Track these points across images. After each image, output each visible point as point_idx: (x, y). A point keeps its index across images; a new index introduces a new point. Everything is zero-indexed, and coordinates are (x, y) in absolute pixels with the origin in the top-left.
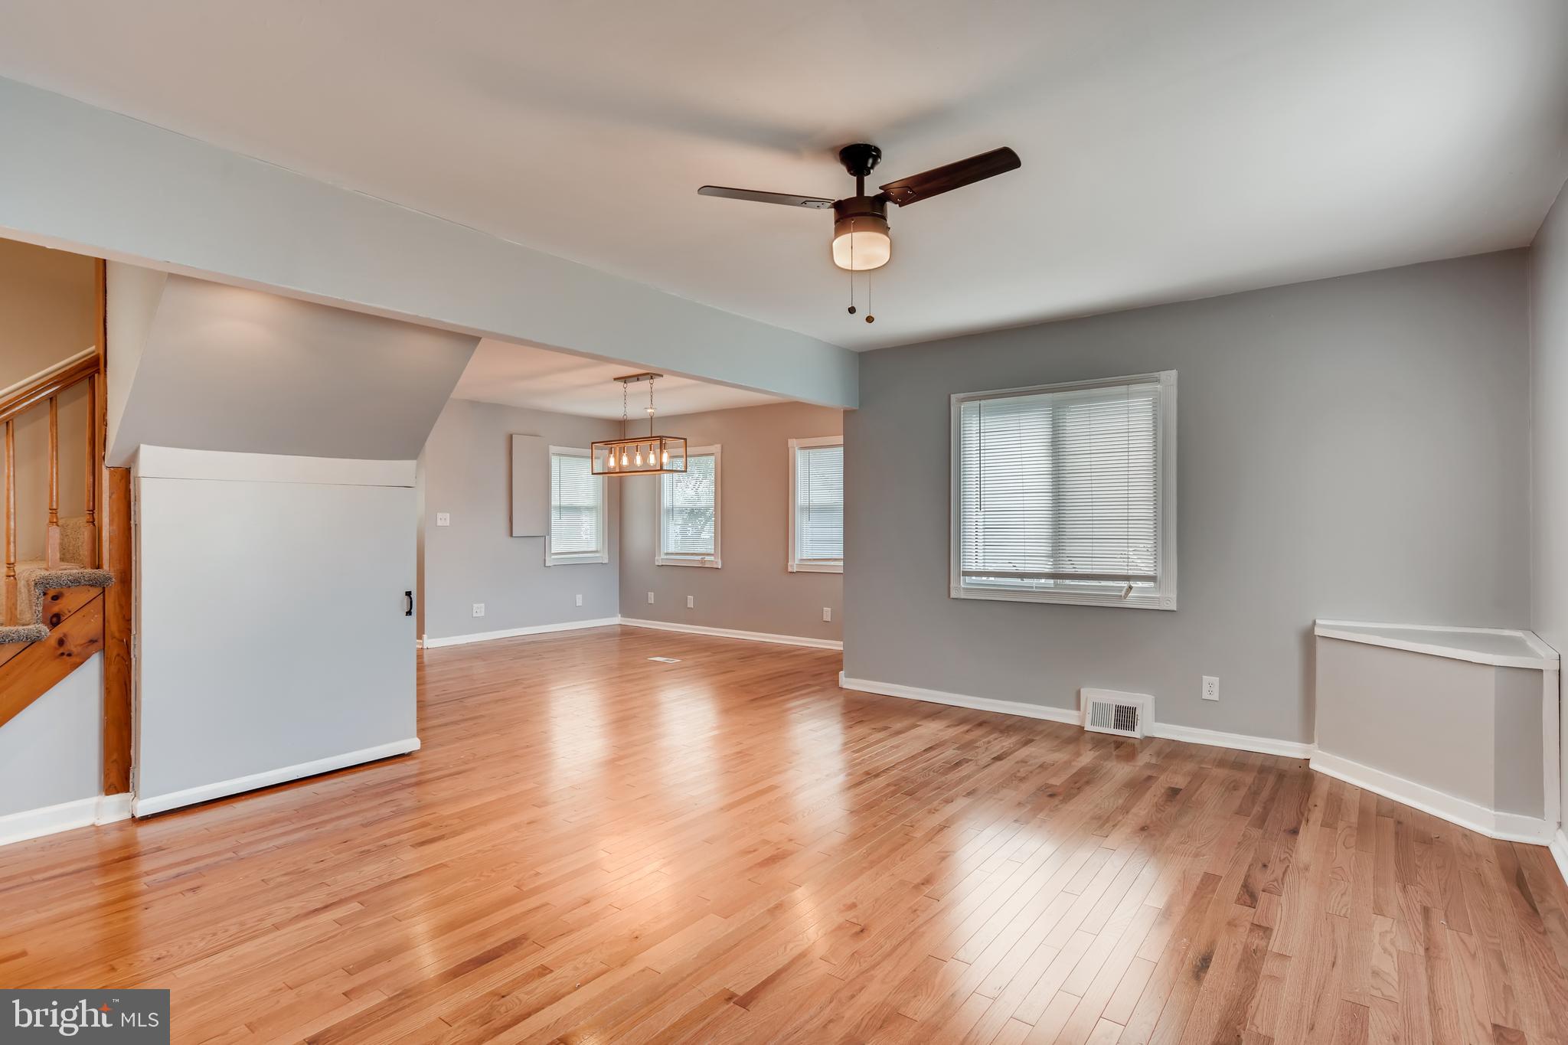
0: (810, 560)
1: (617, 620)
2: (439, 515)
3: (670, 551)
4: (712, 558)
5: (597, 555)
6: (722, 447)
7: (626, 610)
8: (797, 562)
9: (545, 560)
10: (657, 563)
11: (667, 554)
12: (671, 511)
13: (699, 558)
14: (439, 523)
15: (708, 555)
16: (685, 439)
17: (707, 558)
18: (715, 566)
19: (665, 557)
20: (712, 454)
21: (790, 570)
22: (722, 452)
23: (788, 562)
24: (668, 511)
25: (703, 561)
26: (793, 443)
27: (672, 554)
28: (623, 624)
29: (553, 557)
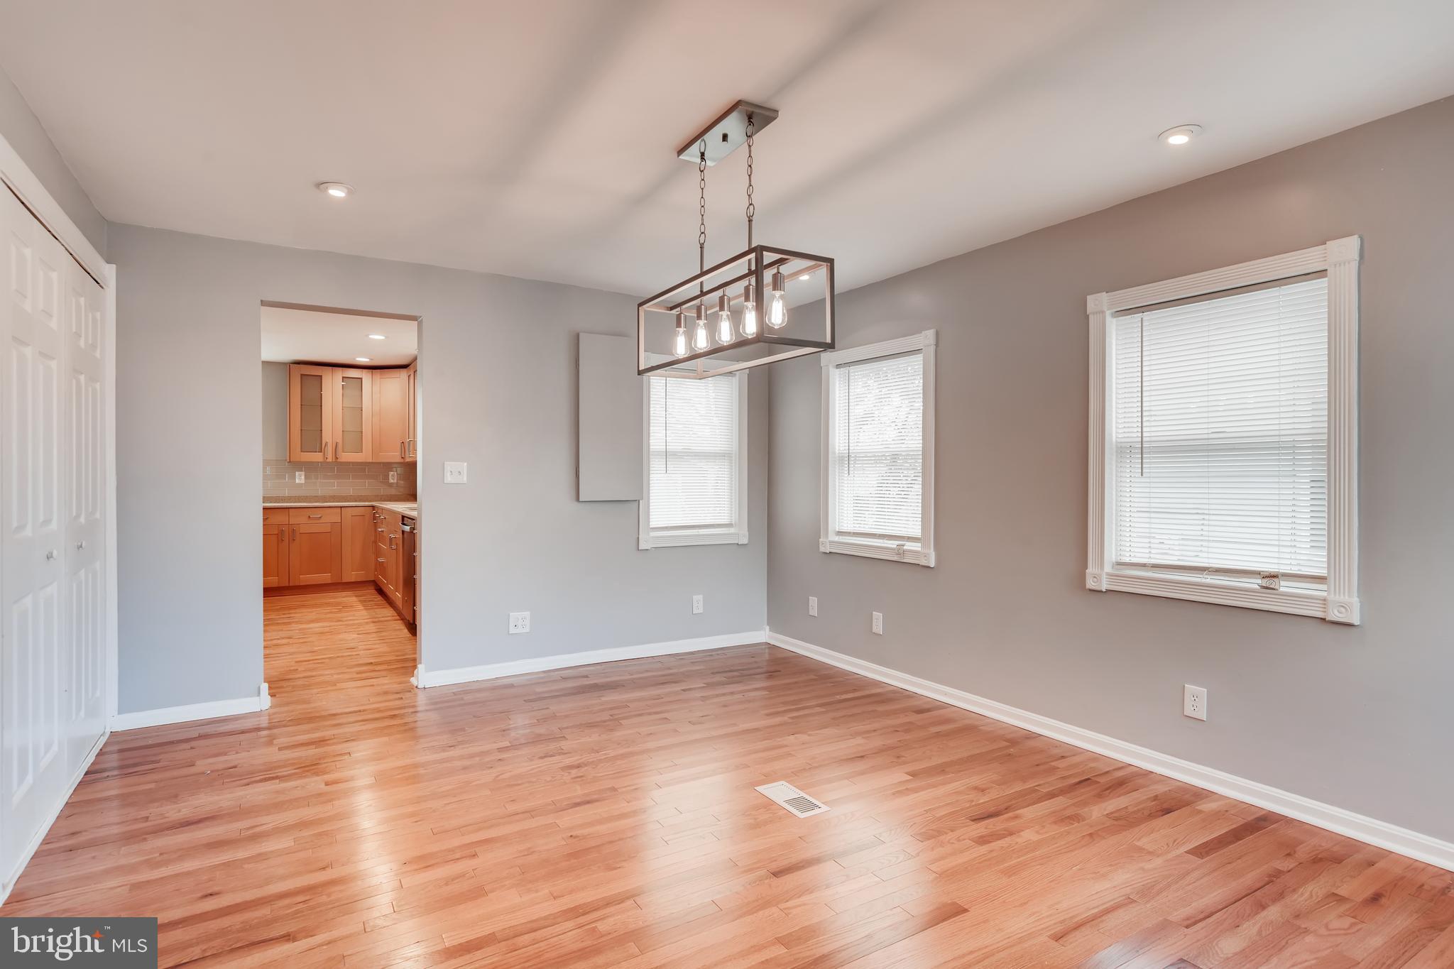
0: (1144, 565)
1: (762, 635)
2: (449, 466)
3: (845, 529)
4: (916, 547)
5: (732, 530)
6: (937, 334)
7: (776, 619)
8: (1108, 568)
9: (638, 538)
10: (822, 549)
11: (840, 533)
12: (848, 458)
13: (893, 544)
14: (449, 479)
15: (910, 539)
16: (830, 262)
17: (909, 546)
18: (923, 562)
19: (837, 539)
20: (918, 351)
21: (1091, 584)
22: (937, 345)
23: (1086, 567)
24: (841, 459)
25: (900, 551)
26: (1097, 302)
27: (848, 534)
28: (773, 642)
29: (653, 534)
